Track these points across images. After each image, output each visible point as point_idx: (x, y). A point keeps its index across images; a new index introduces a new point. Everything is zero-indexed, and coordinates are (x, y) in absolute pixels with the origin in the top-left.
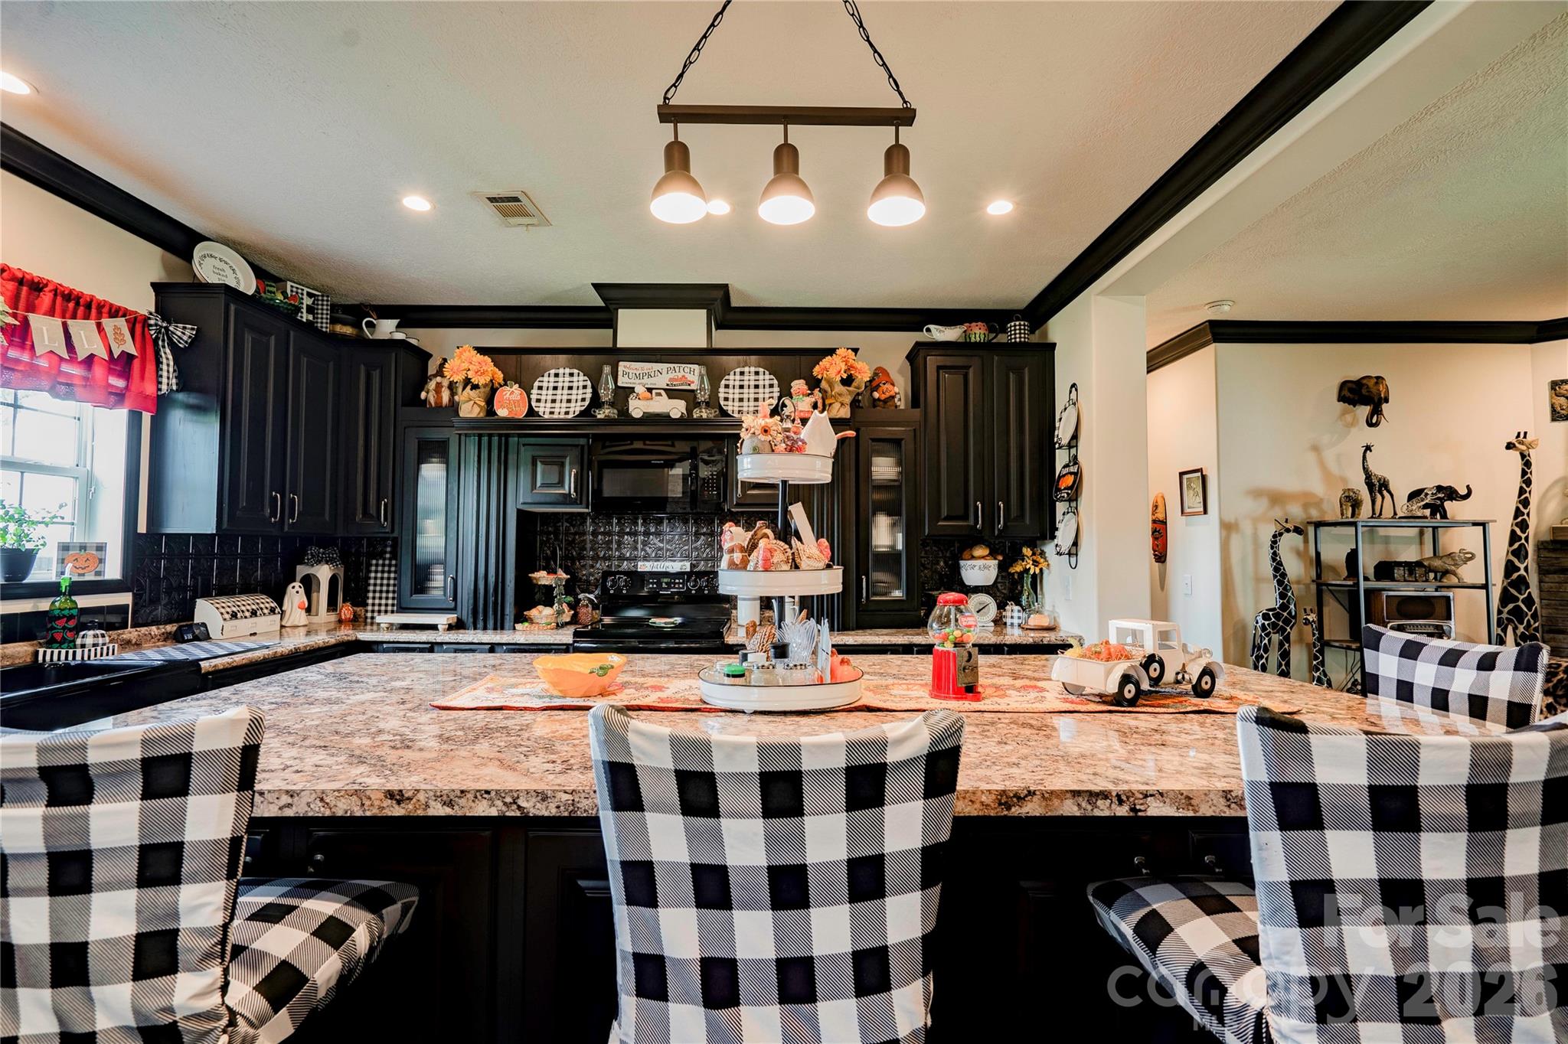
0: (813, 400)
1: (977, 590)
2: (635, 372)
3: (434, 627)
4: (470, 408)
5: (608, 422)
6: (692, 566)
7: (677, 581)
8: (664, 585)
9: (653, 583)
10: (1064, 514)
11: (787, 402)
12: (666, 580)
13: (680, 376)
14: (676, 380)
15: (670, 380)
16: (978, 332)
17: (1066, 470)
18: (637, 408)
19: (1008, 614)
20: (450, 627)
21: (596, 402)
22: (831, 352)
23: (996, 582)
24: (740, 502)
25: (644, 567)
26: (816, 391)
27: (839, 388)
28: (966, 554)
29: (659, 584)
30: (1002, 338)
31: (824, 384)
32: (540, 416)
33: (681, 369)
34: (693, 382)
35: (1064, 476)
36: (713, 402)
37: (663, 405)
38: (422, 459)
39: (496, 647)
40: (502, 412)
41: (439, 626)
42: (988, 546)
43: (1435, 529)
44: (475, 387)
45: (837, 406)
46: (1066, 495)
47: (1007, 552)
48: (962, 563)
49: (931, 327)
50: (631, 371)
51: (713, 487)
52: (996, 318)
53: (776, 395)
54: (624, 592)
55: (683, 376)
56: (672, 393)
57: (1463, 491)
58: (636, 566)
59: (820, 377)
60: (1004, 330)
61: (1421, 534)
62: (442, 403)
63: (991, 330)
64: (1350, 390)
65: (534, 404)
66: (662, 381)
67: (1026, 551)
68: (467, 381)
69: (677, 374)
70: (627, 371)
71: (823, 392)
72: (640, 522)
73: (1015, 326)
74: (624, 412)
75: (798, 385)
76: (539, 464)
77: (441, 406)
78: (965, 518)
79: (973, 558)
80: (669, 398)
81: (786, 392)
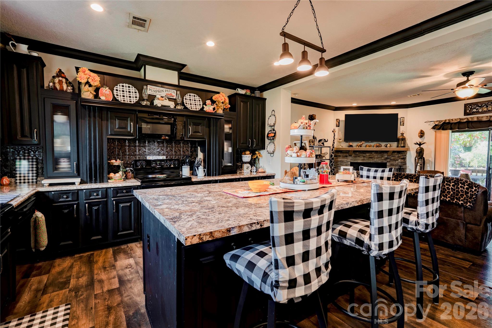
0: (214, 107)
1: (246, 163)
2: (154, 89)
3: (73, 184)
4: (89, 94)
5: (146, 106)
6: (166, 157)
7: (162, 162)
8: (158, 164)
9: (154, 163)
10: (269, 143)
11: (204, 106)
12: (158, 162)
13: (170, 93)
14: (168, 95)
15: (166, 94)
16: (248, 93)
17: (271, 132)
18: (158, 103)
19: (253, 169)
20: (81, 183)
21: (141, 99)
22: (218, 93)
23: (251, 161)
24: (190, 137)
25: (149, 158)
26: (215, 104)
27: (221, 104)
28: (243, 153)
29: (156, 164)
30: (253, 95)
31: (217, 102)
32: (120, 101)
33: (170, 91)
34: (174, 96)
35: (270, 133)
36: (183, 104)
37: (167, 103)
38: (54, 112)
39: (108, 189)
40: (103, 98)
41: (76, 183)
42: (250, 152)
43: (321, 148)
44: (90, 86)
45: (220, 109)
46: (272, 139)
47: (253, 153)
48: (243, 156)
49: (239, 89)
50: (152, 89)
51: (181, 132)
52: (252, 89)
53: (201, 104)
54: (144, 167)
55: (171, 94)
56: (170, 99)
57: (327, 140)
58: (146, 158)
59: (215, 100)
60: (254, 93)
61: (319, 149)
62: (63, 89)
63: (251, 92)
64: (311, 117)
65: (116, 96)
66: (163, 94)
67: (257, 152)
68: (87, 83)
69: (169, 92)
70: (151, 89)
71: (216, 104)
72: (147, 142)
73: (257, 92)
74: (152, 103)
75: (208, 102)
76: (117, 119)
77: (64, 91)
78: (247, 144)
79: (245, 154)
80: (169, 101)
81: (205, 104)
